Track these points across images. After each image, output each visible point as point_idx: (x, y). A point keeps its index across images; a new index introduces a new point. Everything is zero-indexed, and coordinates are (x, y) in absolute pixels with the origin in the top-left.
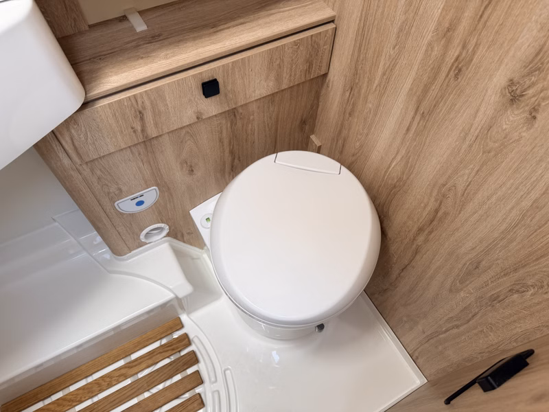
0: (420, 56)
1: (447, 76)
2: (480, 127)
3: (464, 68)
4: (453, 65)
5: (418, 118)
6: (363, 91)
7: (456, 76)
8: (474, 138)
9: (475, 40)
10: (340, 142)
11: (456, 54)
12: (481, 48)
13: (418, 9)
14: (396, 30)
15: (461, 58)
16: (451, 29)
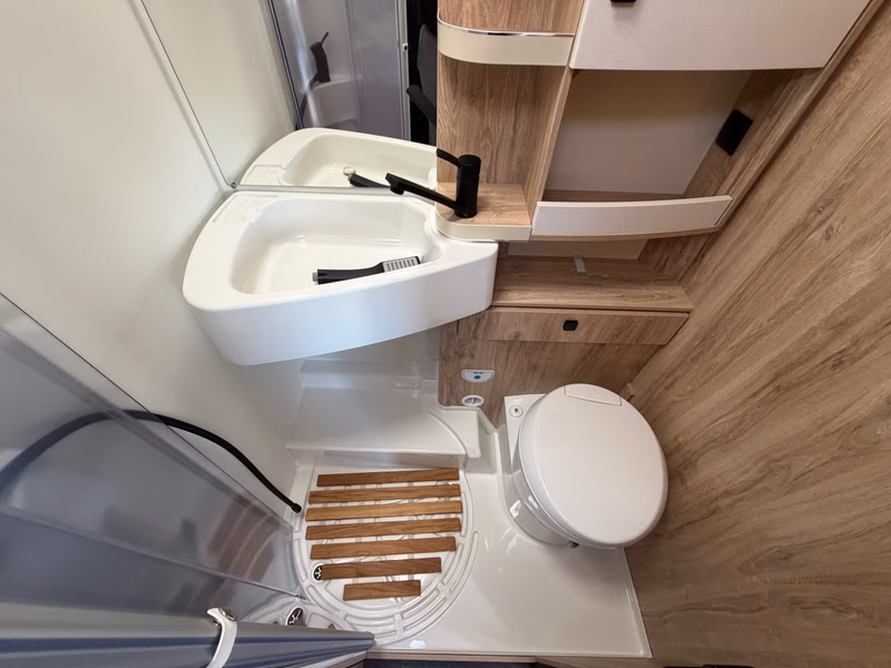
0: (798, 336)
1: (823, 363)
2: (845, 423)
3: (848, 363)
4: (834, 356)
5: (771, 388)
6: (716, 345)
7: (834, 367)
8: (834, 430)
9: (872, 342)
10: (670, 379)
11: (842, 348)
12: (876, 351)
13: (812, 296)
14: (778, 306)
15: (846, 353)
16: (846, 324)
